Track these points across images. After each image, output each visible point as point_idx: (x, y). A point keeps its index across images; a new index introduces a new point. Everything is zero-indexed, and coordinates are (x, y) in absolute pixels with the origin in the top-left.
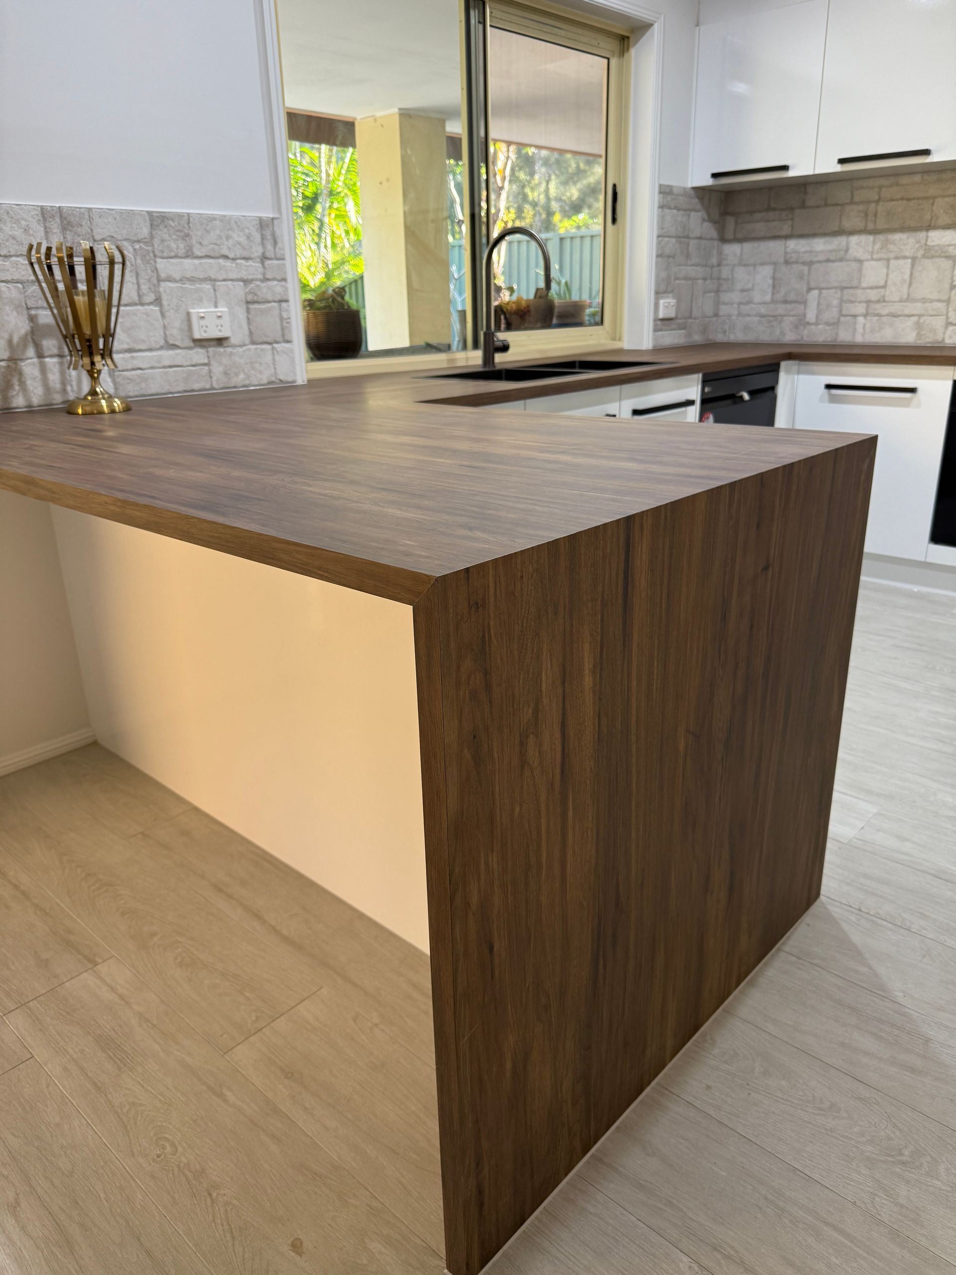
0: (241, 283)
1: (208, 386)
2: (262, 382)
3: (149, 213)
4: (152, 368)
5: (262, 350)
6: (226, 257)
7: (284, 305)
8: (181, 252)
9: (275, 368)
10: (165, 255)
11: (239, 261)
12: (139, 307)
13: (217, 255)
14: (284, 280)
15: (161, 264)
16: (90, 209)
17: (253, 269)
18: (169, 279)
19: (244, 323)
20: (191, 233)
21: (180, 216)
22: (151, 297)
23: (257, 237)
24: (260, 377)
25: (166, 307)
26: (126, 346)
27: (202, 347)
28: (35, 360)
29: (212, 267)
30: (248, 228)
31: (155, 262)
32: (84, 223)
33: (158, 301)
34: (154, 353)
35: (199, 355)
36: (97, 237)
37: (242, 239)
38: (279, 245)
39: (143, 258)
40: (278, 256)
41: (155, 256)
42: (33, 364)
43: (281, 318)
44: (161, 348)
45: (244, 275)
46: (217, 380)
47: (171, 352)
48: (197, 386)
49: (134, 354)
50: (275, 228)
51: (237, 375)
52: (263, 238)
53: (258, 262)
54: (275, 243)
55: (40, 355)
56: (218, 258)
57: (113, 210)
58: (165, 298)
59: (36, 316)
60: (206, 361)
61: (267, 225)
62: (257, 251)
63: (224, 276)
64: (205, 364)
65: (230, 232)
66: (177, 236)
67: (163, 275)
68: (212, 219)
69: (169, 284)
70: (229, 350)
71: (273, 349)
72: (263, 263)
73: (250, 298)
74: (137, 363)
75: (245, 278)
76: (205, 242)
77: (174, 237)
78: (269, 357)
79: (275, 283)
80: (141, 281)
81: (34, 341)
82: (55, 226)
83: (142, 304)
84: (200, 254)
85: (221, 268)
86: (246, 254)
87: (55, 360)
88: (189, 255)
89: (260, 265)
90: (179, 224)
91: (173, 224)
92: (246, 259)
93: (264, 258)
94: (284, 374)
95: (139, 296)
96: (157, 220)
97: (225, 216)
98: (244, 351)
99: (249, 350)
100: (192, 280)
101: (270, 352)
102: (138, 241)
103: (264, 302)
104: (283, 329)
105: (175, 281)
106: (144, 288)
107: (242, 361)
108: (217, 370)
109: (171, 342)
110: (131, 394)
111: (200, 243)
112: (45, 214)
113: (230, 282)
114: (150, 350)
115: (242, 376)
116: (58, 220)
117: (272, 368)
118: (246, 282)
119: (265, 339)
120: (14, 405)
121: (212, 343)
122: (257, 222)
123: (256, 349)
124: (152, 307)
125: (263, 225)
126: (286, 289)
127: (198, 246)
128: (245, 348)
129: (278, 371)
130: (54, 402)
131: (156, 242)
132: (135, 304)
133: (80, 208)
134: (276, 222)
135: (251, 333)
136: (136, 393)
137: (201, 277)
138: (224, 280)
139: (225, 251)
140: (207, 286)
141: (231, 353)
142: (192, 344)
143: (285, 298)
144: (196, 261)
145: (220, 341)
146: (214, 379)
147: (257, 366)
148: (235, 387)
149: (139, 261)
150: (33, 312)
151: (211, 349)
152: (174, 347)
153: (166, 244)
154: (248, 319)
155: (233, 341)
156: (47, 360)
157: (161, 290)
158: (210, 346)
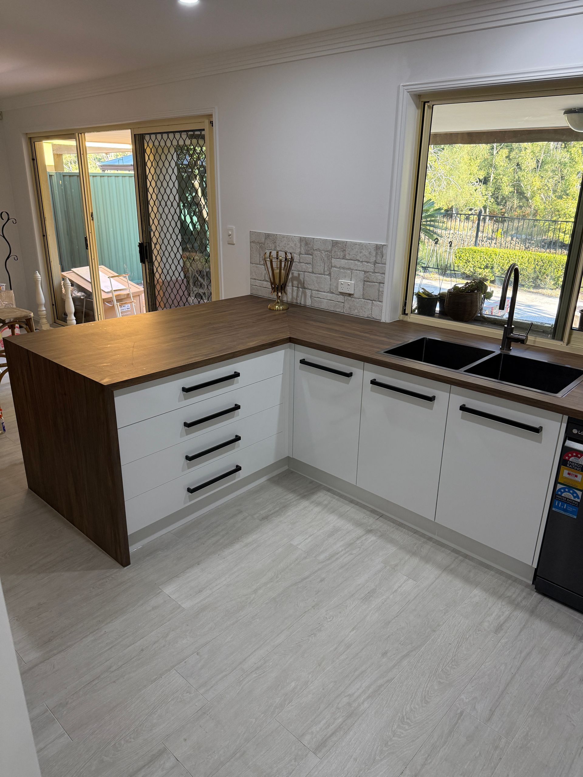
0: (363, 272)
1: (342, 311)
2: (364, 316)
3: (332, 240)
4: (324, 299)
5: (367, 302)
6: (359, 261)
7: (382, 285)
8: (341, 257)
9: (371, 311)
10: (335, 257)
11: (364, 263)
12: (323, 276)
13: (355, 259)
14: (384, 274)
15: (333, 260)
16: (314, 238)
17: (370, 267)
18: (335, 267)
19: (362, 289)
20: (346, 250)
21: (343, 242)
22: (327, 273)
23: (374, 253)
24: (364, 314)
25: (332, 277)
26: (317, 289)
27: (343, 295)
28: (291, 287)
29: (352, 264)
30: (370, 249)
31: (332, 259)
32: (311, 243)
33: (330, 274)
34: (325, 294)
35: (341, 298)
36: (314, 249)
37: (367, 254)
38: (384, 258)
39: (328, 257)
40: (383, 262)
41: (332, 257)
42: (290, 288)
43: (379, 291)
44: (328, 292)
45: (365, 269)
46: (346, 310)
47: (331, 295)
48: (338, 310)
49: (319, 292)
50: (383, 250)
51: (354, 310)
52: (377, 254)
53: (372, 264)
54: (383, 257)
55: (293, 286)
56: (355, 260)
57: (321, 239)
58: (332, 273)
59: (293, 273)
60: (343, 301)
61: (379, 248)
62: (373, 259)
63: (356, 269)
64: (343, 302)
65: (362, 250)
66: (341, 250)
67: (333, 265)
68: (355, 244)
69: (335, 269)
70: (353, 299)
71: (372, 303)
72: (375, 265)
73: (366, 279)
74: (319, 296)
75: (365, 270)
76: (351, 254)
77: (340, 250)
78: (369, 306)
79: (379, 274)
80: (326, 266)
81: (292, 281)
82: (303, 244)
83: (325, 275)
84: (348, 258)
85: (356, 265)
86: (368, 260)
87: (296, 288)
88: (344, 258)
89: (373, 266)
90: (342, 246)
91: (340, 246)
92: (368, 262)
93: (375, 263)
94: (375, 315)
95: (324, 272)
96: (335, 243)
97: (361, 243)
98: (359, 301)
99: (361, 301)
100: (344, 268)
101: (371, 304)
102: (327, 251)
103: (372, 282)
104: (379, 295)
105: (337, 268)
106: (326, 269)
107: (358, 305)
108: (347, 306)
109: (332, 291)
110: (315, 306)
111: (349, 254)
112: (301, 239)
113: (358, 271)
114: (324, 292)
115: (356, 311)
116: (304, 242)
117: (370, 311)
118: (365, 272)
119: (369, 298)
120: (284, 300)
121: (346, 295)
122: (375, 247)
123: (365, 301)
124: (327, 276)
125: (378, 248)
126: (384, 278)
127: (348, 255)
128: (359, 300)
129: (372, 313)
130: (294, 302)
131: (333, 252)
132: (322, 274)
133: (311, 238)
134: (384, 247)
135: (363, 294)
136: (318, 307)
137: (347, 267)
138: (356, 270)
139: (358, 258)
140: (349, 272)
141: (354, 301)
142: (339, 293)
143: (382, 282)
144: (346, 261)
145: (350, 295)
146: (345, 309)
147: (363, 308)
148: (352, 315)
149: (326, 259)
150: (293, 272)
151: (345, 297)
152: (332, 293)
153: (336, 253)
154: (363, 288)
155: (355, 296)
156: (294, 288)
157: (332, 270)
158: (345, 296)
